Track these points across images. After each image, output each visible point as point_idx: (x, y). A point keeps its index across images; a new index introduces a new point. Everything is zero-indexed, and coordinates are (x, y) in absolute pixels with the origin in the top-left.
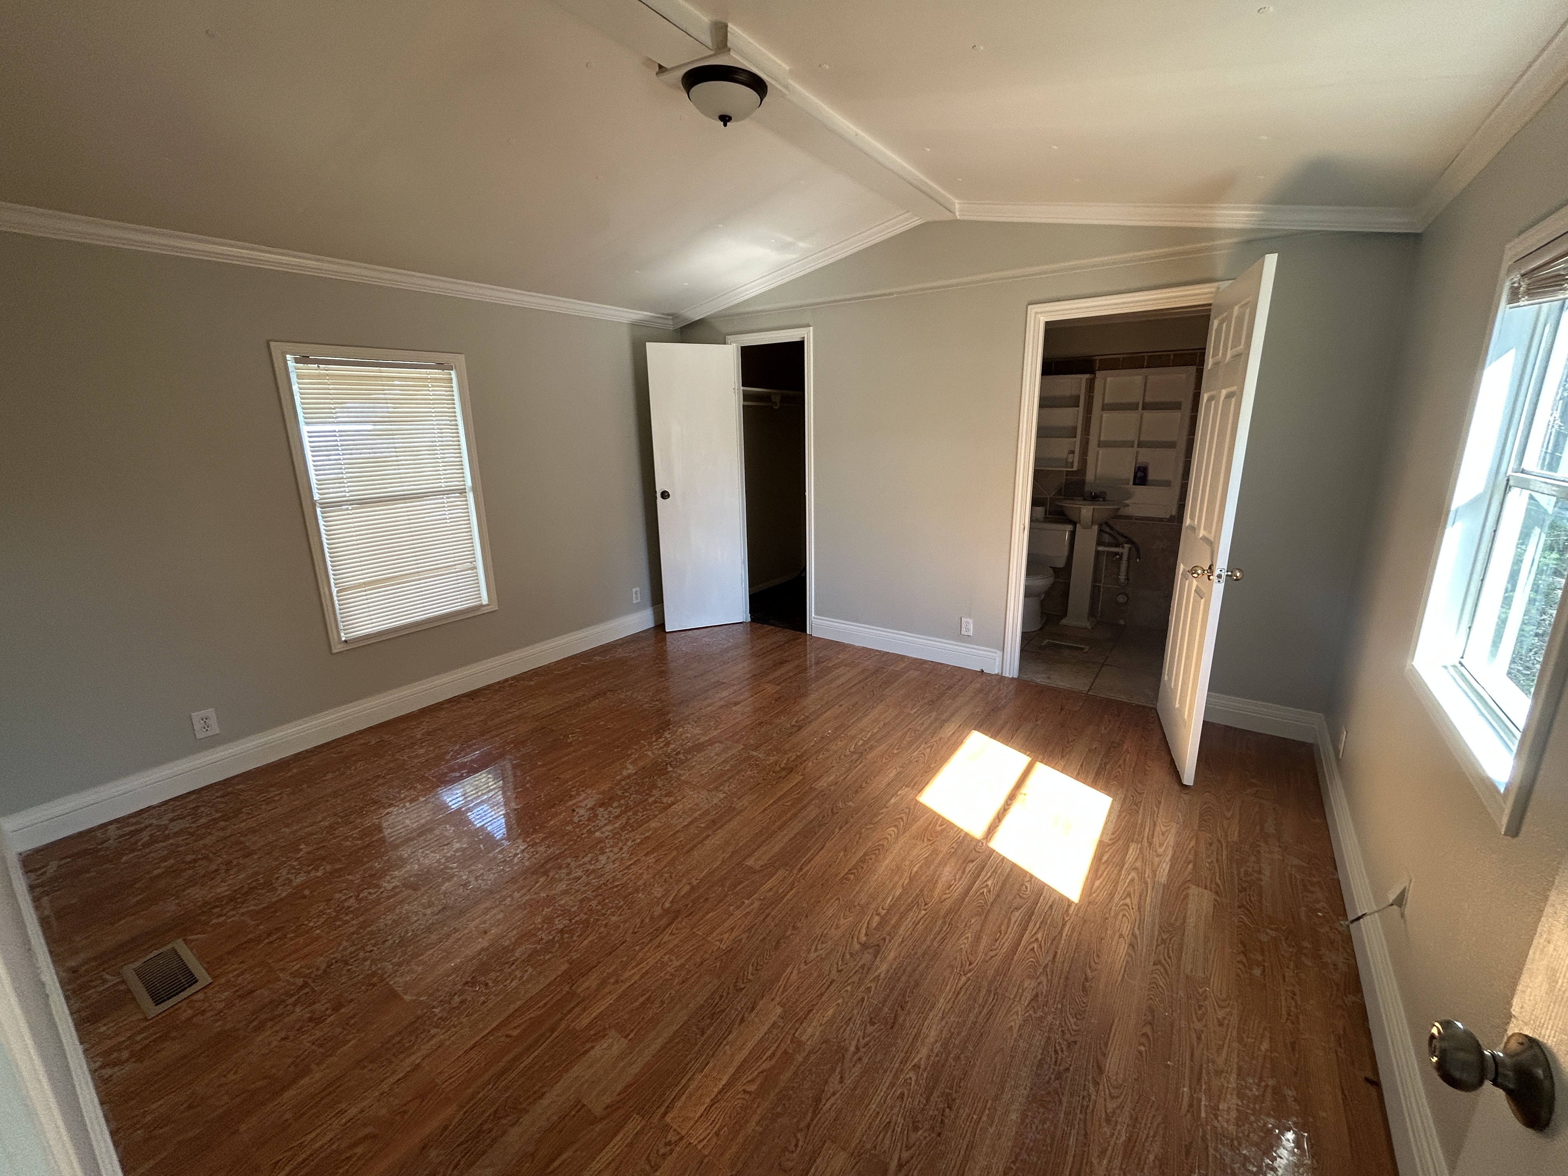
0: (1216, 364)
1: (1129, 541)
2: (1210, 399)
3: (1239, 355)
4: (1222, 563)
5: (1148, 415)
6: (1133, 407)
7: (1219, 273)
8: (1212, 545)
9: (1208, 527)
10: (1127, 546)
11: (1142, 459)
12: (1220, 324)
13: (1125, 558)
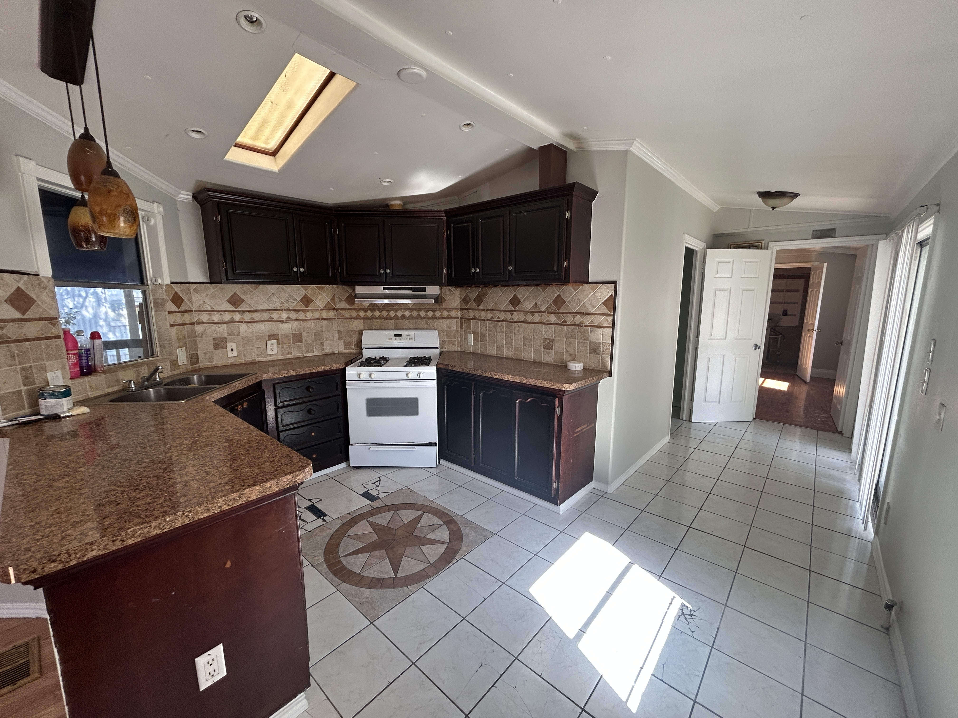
0: (813, 283)
1: (781, 334)
2: (811, 291)
3: (819, 282)
4: (816, 327)
5: (787, 294)
6: (782, 291)
7: (813, 259)
8: (813, 325)
9: (812, 320)
10: (780, 336)
11: (785, 308)
12: (814, 273)
13: (780, 339)
